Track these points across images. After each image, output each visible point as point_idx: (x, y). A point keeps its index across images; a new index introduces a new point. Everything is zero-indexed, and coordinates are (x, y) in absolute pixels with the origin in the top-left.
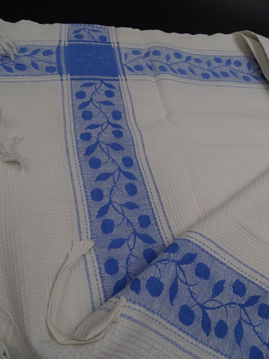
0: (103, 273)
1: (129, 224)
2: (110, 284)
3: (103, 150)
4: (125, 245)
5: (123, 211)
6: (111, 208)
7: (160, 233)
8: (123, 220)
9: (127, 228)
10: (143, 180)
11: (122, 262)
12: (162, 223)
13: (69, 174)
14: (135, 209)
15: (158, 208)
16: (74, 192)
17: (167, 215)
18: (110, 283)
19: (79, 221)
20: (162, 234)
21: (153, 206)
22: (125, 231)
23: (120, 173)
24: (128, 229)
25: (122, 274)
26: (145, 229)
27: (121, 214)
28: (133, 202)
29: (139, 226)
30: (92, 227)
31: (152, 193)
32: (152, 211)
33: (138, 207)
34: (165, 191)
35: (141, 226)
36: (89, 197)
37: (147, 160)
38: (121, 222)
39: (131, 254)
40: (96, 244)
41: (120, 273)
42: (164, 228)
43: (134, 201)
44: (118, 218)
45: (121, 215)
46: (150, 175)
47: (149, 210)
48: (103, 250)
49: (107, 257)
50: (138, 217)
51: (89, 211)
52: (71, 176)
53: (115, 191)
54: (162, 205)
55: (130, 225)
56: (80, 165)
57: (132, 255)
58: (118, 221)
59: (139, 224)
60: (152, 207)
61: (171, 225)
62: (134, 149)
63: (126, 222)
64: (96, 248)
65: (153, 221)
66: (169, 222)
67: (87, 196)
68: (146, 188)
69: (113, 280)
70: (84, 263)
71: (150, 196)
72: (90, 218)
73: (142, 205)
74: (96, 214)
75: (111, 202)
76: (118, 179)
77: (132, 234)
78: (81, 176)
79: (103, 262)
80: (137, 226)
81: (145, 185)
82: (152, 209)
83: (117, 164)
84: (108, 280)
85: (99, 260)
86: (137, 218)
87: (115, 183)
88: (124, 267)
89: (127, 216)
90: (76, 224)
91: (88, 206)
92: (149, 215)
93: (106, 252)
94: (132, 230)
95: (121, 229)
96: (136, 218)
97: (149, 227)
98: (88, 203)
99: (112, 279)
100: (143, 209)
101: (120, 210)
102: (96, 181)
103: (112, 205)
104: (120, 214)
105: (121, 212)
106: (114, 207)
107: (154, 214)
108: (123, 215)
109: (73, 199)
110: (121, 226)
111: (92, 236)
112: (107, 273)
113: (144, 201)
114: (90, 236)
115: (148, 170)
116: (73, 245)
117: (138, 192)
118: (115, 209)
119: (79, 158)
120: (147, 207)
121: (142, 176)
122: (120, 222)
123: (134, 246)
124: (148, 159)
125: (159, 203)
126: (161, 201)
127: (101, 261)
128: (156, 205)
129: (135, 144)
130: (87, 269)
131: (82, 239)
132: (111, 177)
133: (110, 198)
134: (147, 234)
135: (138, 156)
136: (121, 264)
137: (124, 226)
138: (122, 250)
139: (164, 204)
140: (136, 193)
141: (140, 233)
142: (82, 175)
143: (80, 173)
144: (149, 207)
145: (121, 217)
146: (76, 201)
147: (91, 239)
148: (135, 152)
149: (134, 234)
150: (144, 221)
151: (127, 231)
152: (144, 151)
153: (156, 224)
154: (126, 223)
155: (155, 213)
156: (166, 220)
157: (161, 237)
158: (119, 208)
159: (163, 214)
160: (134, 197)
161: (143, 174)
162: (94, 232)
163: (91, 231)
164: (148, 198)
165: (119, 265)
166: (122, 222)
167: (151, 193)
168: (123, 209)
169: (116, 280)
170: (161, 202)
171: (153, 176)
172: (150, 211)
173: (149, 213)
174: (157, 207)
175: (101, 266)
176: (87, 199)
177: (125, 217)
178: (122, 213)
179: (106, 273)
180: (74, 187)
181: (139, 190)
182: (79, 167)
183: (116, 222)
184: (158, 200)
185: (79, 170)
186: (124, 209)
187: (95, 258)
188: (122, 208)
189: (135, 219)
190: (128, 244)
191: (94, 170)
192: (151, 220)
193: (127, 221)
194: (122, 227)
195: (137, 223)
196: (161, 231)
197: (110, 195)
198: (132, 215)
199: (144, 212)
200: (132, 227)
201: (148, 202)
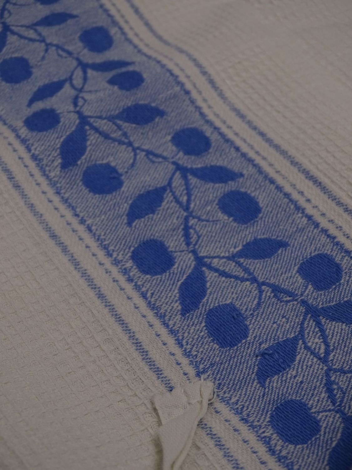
0: (278, 448)
1: (282, 298)
2: (315, 465)
3: (106, 136)
4: (301, 354)
5: (246, 270)
6: (210, 276)
8: (261, 292)
9: (282, 309)
10: (260, 171)
11: (318, 400)
13: (45, 235)
14: (280, 252)
15: (340, 223)
16: (84, 274)
18: (314, 463)
19: (138, 345)
21: (324, 223)
22: (280, 319)
23: (185, 177)
24: (288, 311)
25: (334, 428)
26: (335, 289)
27: (247, 280)
28: (263, 237)
29: (312, 289)
30: (184, 343)
31: (302, 193)
32: (326, 237)
33: (283, 245)
34: (336, 171)
35: (318, 287)
36: (135, 272)
37: (242, 116)
38: (257, 300)
39: (330, 369)
40: (220, 384)
41: (326, 428)
43: (264, 234)
44: (244, 295)
45: (248, 283)
46: (272, 150)
47: (318, 239)
48: (246, 391)
49: (269, 404)
50: (299, 268)
51: (152, 307)
52: (54, 236)
53: (198, 229)
55: (286, 297)
56: (65, 201)
57: (336, 371)
58: (249, 300)
59: (310, 286)
60: (322, 228)
62: (193, 102)
63: (273, 294)
64: (225, 393)
65: (345, 261)
67: (125, 272)
68: (279, 188)
69: (318, 453)
70: (212, 443)
71: (302, 202)
72: (166, 325)
73: (291, 235)
74: (177, 306)
75: (200, 261)
76: (189, 195)
77: (304, 319)
78: (81, 229)
79: (264, 421)
80: (309, 292)
81: (272, 182)
82: (325, 231)
83: (165, 158)
84: (305, 460)
85: (251, 419)
86: (296, 274)
87: (187, 209)
88: (330, 410)
89: (267, 279)
90: (136, 355)
91: (144, 296)
92: (326, 252)
93: (260, 392)
94: (299, 308)
95: (268, 319)
96: (294, 272)
97: (342, 281)
98: (137, 287)
99: (313, 453)
100: (300, 242)
101: (238, 272)
102: (129, 224)
103: (210, 267)
104: (243, 280)
105: (242, 275)
106: (216, 270)
107: (337, 244)
108: (254, 280)
109: (92, 294)
110: (262, 311)
111: (197, 367)
112: (291, 442)
113: (290, 221)
114: (191, 371)
115: (260, 139)
116: (155, 410)
117: (261, 205)
118: (223, 274)
119: (53, 184)
120: (310, 234)
121: (251, 161)
122: (255, 302)
123: (327, 345)
124: (244, 111)
125: (337, 208)
126: (337, 200)
127: (258, 421)
128: (332, 218)
129: (189, 86)
130: (229, 456)
131: (172, 384)
132: (168, 197)
133: (194, 252)
134: (346, 299)
135: (211, 117)
136: (317, 405)
137: (272, 307)
138: (300, 370)
140: (258, 210)
141: (325, 306)
142: (82, 222)
143: (75, 222)
144: (315, 231)
145: (252, 288)
146: (101, 296)
147: (198, 375)
148: (198, 108)
149: (310, 315)
150: (320, 271)
151: (287, 317)
152: (221, 95)
154: (274, 297)
155: (341, 239)
158: (231, 267)
160: (257, 225)
161: (252, 154)
162: (196, 356)
163: (187, 354)
164: (298, 208)
165: (313, 410)
166: (260, 299)
167: (299, 193)
168: (244, 264)
169: (326, 451)
170: (339, 204)
171: (283, 148)
172: (323, 238)
173: (323, 246)
174: (336, 221)
175: (264, 432)
176: (130, 280)
177: (263, 283)
178: (249, 275)
179: (287, 446)
180: (76, 264)
181: (262, 199)
182: (62, 208)
183: (246, 307)
184: (329, 201)
185: (68, 214)
186: (246, 264)
187: (235, 420)
188: (240, 265)
189: (291, 277)
190: (307, 348)
191: (109, 197)
192: (337, 260)
193: (273, 291)
194: (268, 313)
195: (303, 286)
197: (188, 244)
198: (277, 270)
199: (306, 248)
200: (296, 300)
201: (305, 220)
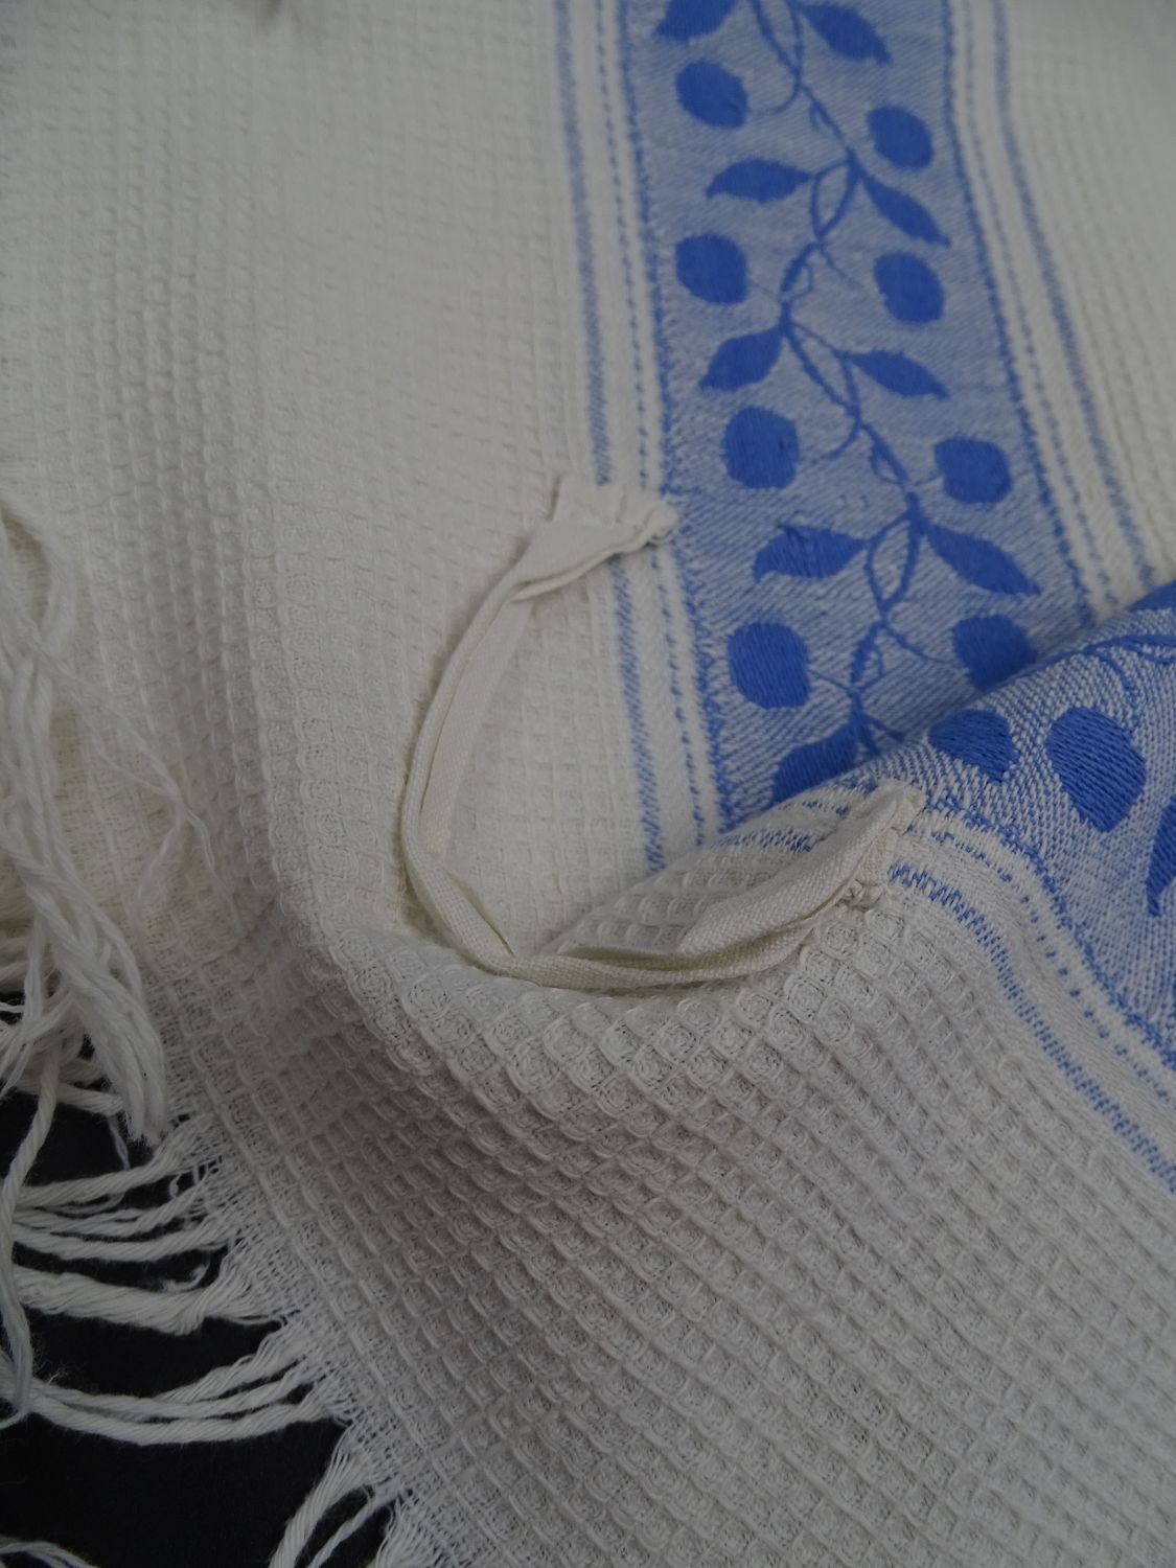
0: (716, 685)
1: (881, 468)
2: (759, 752)
3: (766, 29)
4: (853, 572)
5: (852, 389)
6: (787, 358)
7: (1064, 548)
8: (853, 437)
9: (869, 485)
10: (982, 254)
11: (831, 659)
12: (1084, 499)
13: (557, 118)
14: (926, 399)
15: (1059, 415)
16: (582, 221)
17: (1117, 455)
18: (759, 747)
19: (596, 383)
20: (1080, 553)
21: (1031, 400)
22: (856, 498)
23: (851, 182)
25: (828, 717)
26: (979, 509)
27: (843, 405)
28: (915, 359)
29: (941, 486)
30: (675, 428)
31: (1027, 332)
32: (1020, 423)
33: (938, 390)
34: (1113, 331)
35: (951, 491)
36: (668, 271)
37: (1012, 150)
38: (838, 445)
39: (883, 625)
40: (688, 528)
41: (815, 707)
42: (1092, 522)
43: (921, 356)
44: (824, 424)
45: (841, 410)
46: (1026, 236)
47: (1004, 419)
48: (724, 567)
49: (748, 610)
50: (940, 443)
51: (660, 340)
52: (571, 128)
53: (817, 275)
54: (1087, 403)
55: (888, 471)
56: (628, 88)
57: (891, 633)
58: (824, 436)
59: (940, 480)
60: (1022, 406)
61: (1138, 516)
62: (947, 73)
63: (869, 454)
64: (688, 546)
65: (1025, 479)
66: (1129, 493)
67: (652, 259)
68: (995, 302)
69: (775, 735)
70: (612, 605)
71: (1018, 346)
72: (663, 381)
73: (964, 386)
74: (702, 367)
75: (786, 326)
76: (840, 214)
77: (896, 523)
78: (624, 148)
79: (722, 629)
80: (933, 487)
81: (991, 284)
82: (1024, 415)
83: (838, 133)
84: (747, 732)
85: (702, 613)
86: (930, 448)
87: (821, 232)
88: (839, 685)
89: (877, 424)
90: (583, 397)
91: (658, 316)
92: (1004, 446)
93: (746, 583)
94: (900, 502)
95: (836, 484)
96: (928, 444)
97: (1000, 505)
98: (655, 295)
99: (768, 731)
101: (838, 382)
102: (711, 192)
103: (796, 346)
104: (836, 400)
105: (841, 392)
106: (803, 357)
107: (1031, 446)
108: (854, 411)
109: (573, 257)
110: (835, 465)
111: (670, 476)
112: (743, 690)
114: (656, 476)
115: (1018, 204)
116: (555, 495)
117: (946, 310)
118: (811, 370)
119: (625, 43)
120: (997, 403)
121: (978, 230)
123: (905, 585)
124: (1023, 145)
125: (1071, 389)
126: (1081, 378)
127: (712, 624)
128: (1052, 400)
129: (959, 41)
130: (627, 644)
131: (611, 476)
132: (802, 194)
133: (786, 308)
134: (985, 537)
135: (961, 119)
136: (823, 664)
138: (834, 593)
139: (1101, 399)
140: (936, 313)
141: (944, 524)
142: (635, 137)
143: (621, 129)
144: (1008, 404)
145: (842, 423)
146: (586, 270)
147: (664, 489)
148: (949, 93)
149: (908, 523)
150: (972, 467)
151: (869, 502)
152: (1003, 97)
153: (1046, 496)
154: (869, 458)
155: (1043, 440)
156: (1110, 481)
157: (1071, 565)
158: (831, 369)
159: (1090, 452)
160: (920, 334)
161: (986, 221)
162: (680, 460)
163: (667, 448)
164: (1004, 352)
165: (813, 667)
166: (845, 445)
167: (1023, 328)
168: (855, 379)
169: (794, 741)
170: (1080, 384)
171: (1046, 242)
172: (1013, 424)
173: (1005, 435)
174: (1055, 410)
175: (710, 646)
176: (652, 276)
177: (867, 428)
178: (850, 399)
179: (733, 692)
180: (579, 194)
181: (955, 300)
182: (616, 96)
183: (813, 443)
184: (1067, 372)
185: (619, 113)
186: (859, 381)
187: (676, 597)
188: (848, 375)
189: (918, 447)
190: (868, 569)
191: (704, 129)
192: (1014, 470)
193: (873, 449)
194: (843, 476)
195: (929, 473)
196: (1074, 534)
197: (785, 287)
198: (903, 422)
199: (975, 421)
200: (903, 486)
201: (1002, 377)
